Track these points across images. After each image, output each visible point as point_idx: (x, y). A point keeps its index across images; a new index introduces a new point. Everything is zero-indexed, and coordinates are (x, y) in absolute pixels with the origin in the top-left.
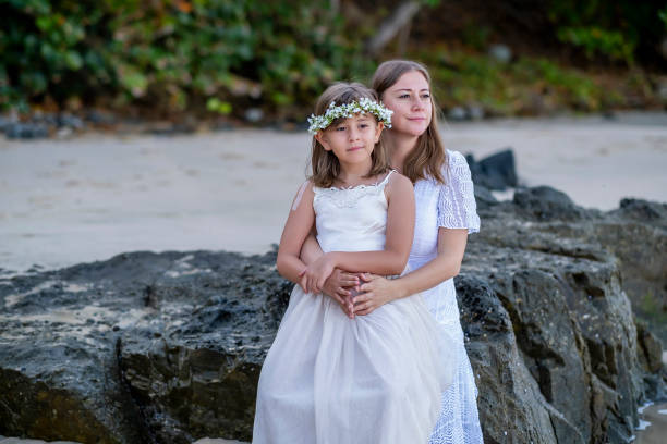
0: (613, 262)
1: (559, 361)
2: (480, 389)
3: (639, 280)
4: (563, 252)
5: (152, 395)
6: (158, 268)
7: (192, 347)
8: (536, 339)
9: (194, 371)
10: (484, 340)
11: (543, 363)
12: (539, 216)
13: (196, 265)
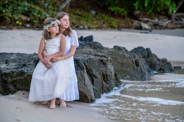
0: (110, 58)
1: (96, 77)
2: (78, 80)
3: (117, 64)
4: (99, 56)
5: (8, 81)
6: (9, 56)
7: (18, 71)
8: (91, 73)
9: (18, 76)
10: (79, 71)
11: (93, 78)
12: (95, 48)
13: (17, 56)
